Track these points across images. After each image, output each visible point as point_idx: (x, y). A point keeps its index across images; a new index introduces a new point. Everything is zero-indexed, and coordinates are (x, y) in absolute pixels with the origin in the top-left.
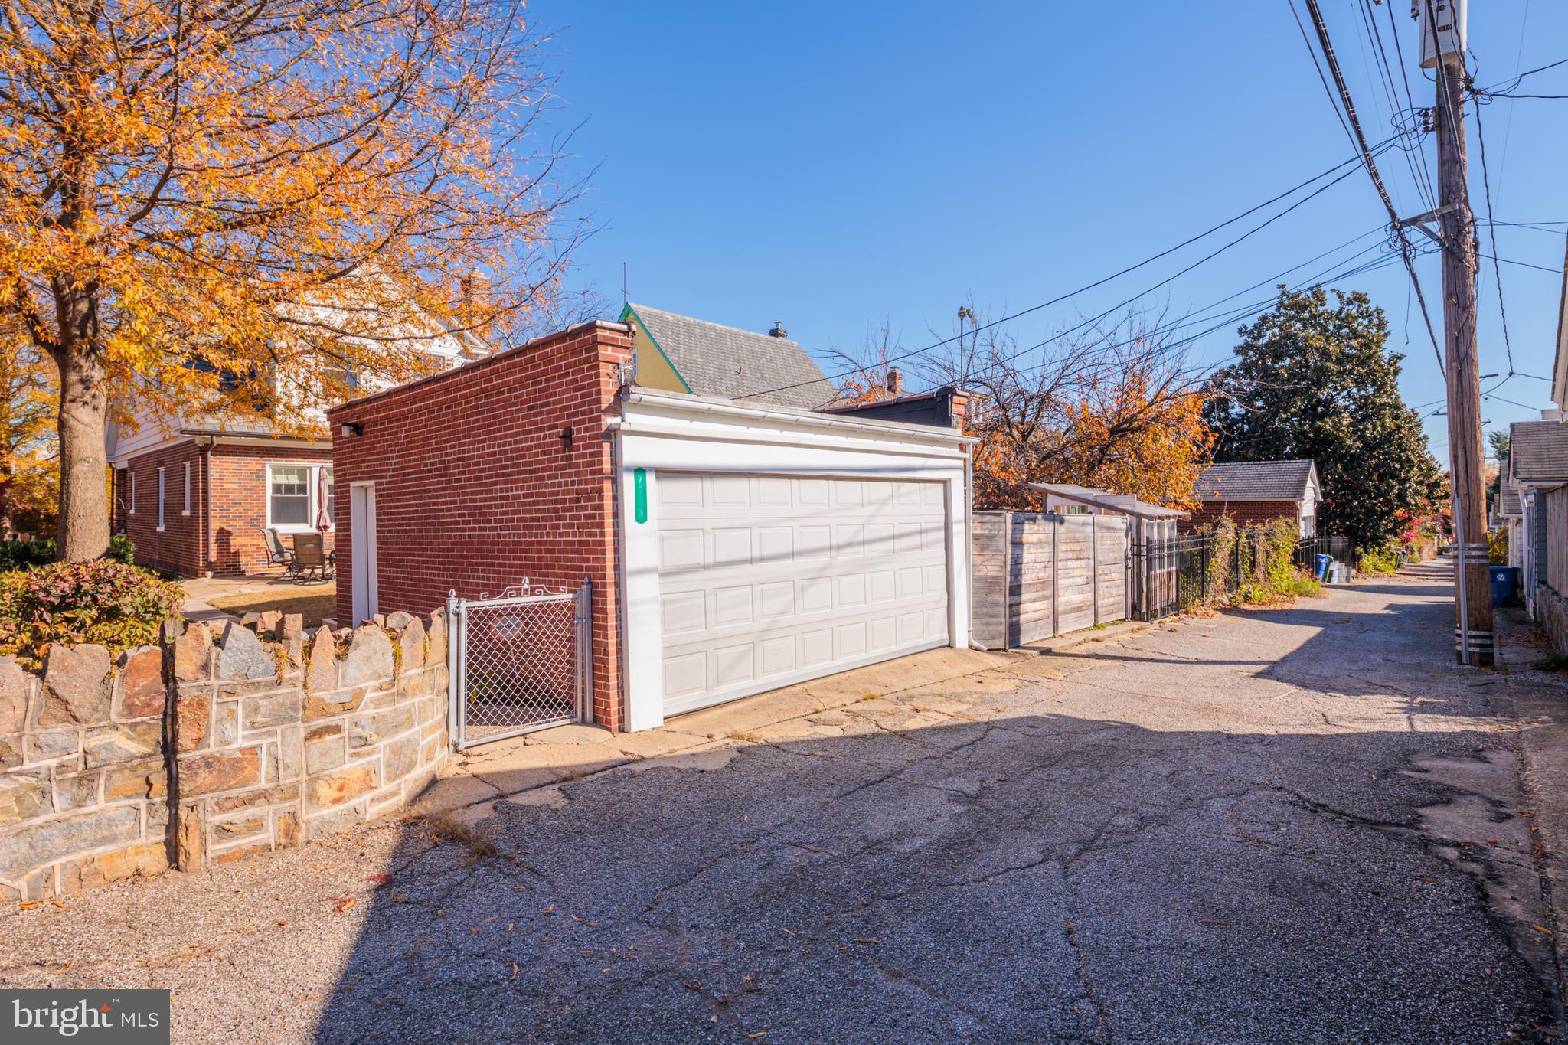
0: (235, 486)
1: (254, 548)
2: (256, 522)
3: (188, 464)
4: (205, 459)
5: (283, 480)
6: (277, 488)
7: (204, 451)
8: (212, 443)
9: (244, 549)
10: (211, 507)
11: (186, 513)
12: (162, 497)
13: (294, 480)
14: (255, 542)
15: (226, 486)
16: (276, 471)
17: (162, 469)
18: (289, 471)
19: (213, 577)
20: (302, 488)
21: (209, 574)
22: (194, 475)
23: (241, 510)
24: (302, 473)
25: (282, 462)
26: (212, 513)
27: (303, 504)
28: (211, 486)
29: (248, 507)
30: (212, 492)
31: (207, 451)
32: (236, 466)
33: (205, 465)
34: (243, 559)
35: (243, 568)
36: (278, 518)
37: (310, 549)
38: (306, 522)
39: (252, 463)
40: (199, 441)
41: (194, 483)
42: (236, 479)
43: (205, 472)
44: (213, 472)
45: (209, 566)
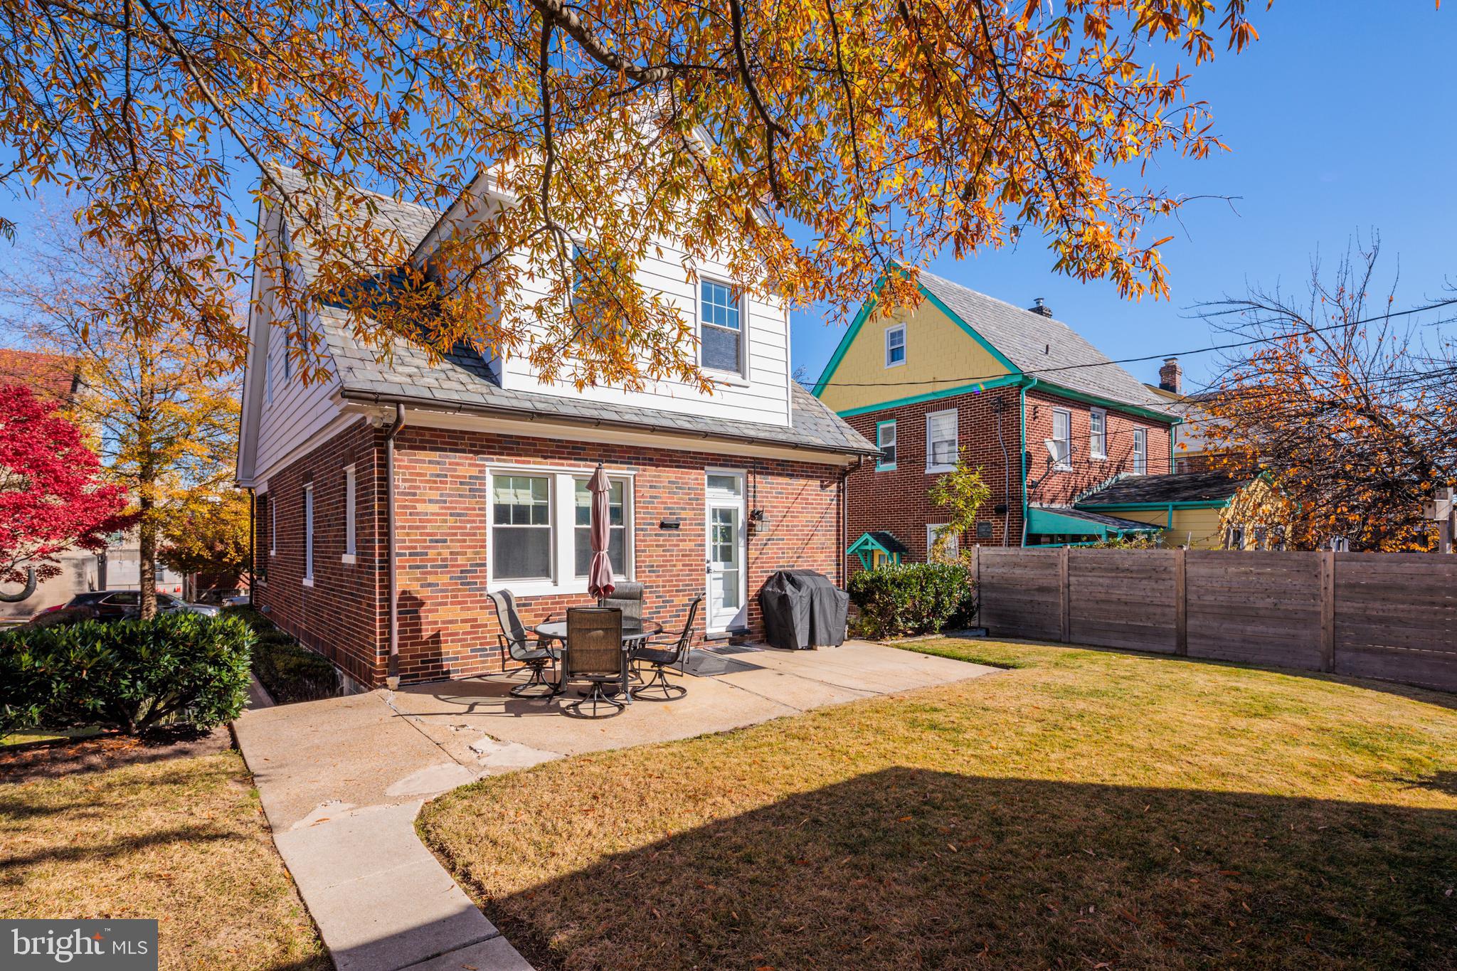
0: (434, 508)
1: (467, 627)
2: (469, 578)
3: (351, 469)
4: (384, 454)
5: (510, 497)
6: (502, 513)
7: (382, 436)
8: (399, 419)
9: (452, 628)
10: (396, 548)
11: (349, 559)
12: (310, 531)
13: (526, 498)
14: (468, 615)
15: (420, 507)
16: (501, 481)
17: (309, 487)
18: (521, 481)
19: (400, 688)
20: (541, 513)
21: (393, 681)
22: (363, 486)
23: (446, 553)
24: (543, 485)
25: (511, 465)
26: (396, 561)
27: (544, 542)
28: (395, 507)
29: (457, 547)
30: (397, 521)
31: (387, 438)
32: (437, 469)
33: (384, 465)
34: (448, 649)
35: (447, 665)
36: (504, 569)
37: (597, 639)
38: (548, 575)
39: (463, 464)
40: (374, 416)
41: (363, 501)
42: (435, 495)
43: (385, 479)
44: (399, 482)
45: (394, 665)
